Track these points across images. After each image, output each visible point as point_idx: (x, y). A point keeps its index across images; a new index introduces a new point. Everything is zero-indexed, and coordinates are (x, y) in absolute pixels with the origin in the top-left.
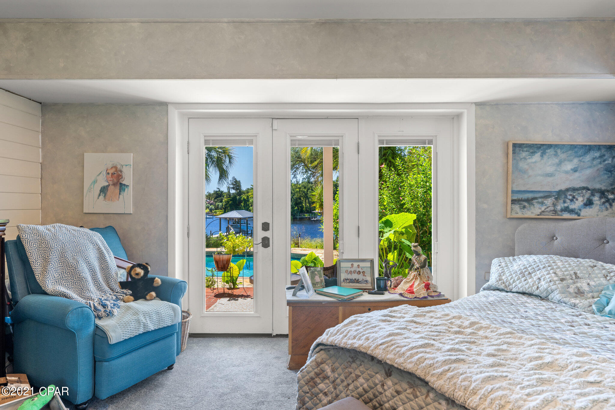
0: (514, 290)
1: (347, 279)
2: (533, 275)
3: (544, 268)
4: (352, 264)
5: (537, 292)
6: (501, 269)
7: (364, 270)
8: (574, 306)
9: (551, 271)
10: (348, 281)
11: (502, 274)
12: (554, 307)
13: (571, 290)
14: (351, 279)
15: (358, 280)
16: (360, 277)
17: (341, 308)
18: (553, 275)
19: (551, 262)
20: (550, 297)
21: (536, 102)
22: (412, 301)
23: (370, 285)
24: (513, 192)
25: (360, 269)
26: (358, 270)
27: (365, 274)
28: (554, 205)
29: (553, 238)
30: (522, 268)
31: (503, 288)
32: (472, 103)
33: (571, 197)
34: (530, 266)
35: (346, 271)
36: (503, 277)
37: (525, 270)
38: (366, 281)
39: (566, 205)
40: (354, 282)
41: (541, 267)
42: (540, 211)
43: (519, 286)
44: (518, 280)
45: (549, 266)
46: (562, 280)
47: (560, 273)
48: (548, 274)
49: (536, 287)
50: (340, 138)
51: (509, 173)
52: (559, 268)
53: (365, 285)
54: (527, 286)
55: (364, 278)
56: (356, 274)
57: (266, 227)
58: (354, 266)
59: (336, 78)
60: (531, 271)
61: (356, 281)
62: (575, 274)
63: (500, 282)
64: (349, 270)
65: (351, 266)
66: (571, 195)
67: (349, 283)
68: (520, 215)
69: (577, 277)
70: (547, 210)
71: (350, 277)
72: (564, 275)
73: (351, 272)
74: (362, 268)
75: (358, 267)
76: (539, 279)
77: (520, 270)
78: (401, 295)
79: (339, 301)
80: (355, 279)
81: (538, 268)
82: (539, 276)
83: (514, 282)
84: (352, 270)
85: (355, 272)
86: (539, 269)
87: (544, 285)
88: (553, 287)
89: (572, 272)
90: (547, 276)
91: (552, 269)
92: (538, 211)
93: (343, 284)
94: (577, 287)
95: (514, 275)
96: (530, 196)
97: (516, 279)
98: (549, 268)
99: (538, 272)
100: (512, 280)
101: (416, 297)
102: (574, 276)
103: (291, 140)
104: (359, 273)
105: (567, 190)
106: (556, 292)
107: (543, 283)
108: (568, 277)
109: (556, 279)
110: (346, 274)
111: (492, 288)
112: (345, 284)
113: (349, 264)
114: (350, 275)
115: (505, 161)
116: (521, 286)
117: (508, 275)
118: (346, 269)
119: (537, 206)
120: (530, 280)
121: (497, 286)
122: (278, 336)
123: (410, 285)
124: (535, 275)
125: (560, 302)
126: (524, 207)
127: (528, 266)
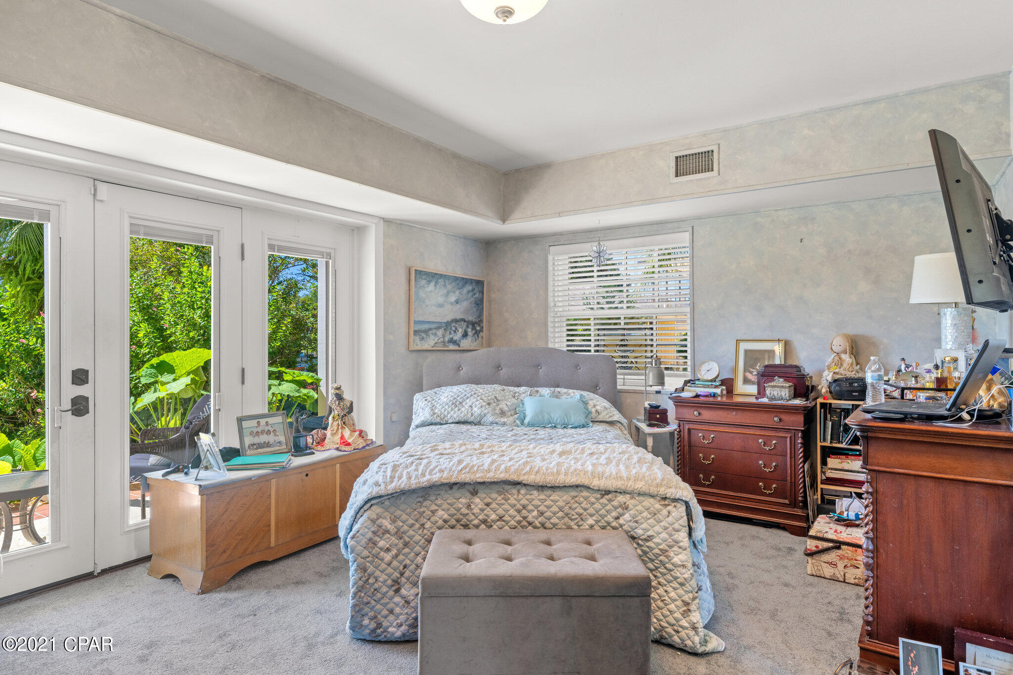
0: (450, 421)
1: (254, 444)
2: (464, 403)
3: (471, 396)
4: (259, 421)
5: (471, 419)
6: (430, 403)
7: (275, 427)
8: (504, 424)
9: (479, 398)
10: (255, 447)
11: (434, 408)
12: (491, 428)
13: (497, 411)
14: (258, 444)
15: (269, 442)
16: (271, 438)
17: (274, 482)
18: (481, 401)
19: (474, 390)
20: (482, 421)
21: (430, 229)
22: (351, 454)
23: (284, 447)
24: (416, 322)
25: (269, 428)
26: (267, 429)
27: (277, 434)
28: (444, 336)
29: (459, 368)
30: (452, 399)
31: (439, 421)
32: (381, 218)
33: (454, 329)
34: (458, 396)
35: (251, 433)
36: (436, 411)
37: (455, 400)
38: (280, 442)
39: (451, 336)
40: (264, 447)
41: (469, 395)
42: (434, 342)
43: (455, 416)
44: (452, 411)
45: (475, 394)
46: (489, 404)
47: (485, 399)
48: (477, 401)
49: (470, 414)
50: (215, 234)
51: (411, 301)
52: (482, 394)
53: (278, 448)
54: (463, 414)
55: (277, 439)
56: (265, 435)
57: (80, 377)
58: (261, 424)
59: (288, 161)
60: (461, 401)
61: (266, 445)
62: (496, 397)
63: (435, 416)
64: (255, 430)
65: (256, 425)
66: (454, 326)
67: (257, 449)
68: (419, 347)
69: (498, 400)
70: (439, 341)
71: (257, 440)
72: (488, 400)
73: (257, 434)
74: (272, 426)
75: (267, 425)
76: (471, 406)
77: (451, 401)
78: (337, 449)
79: (274, 472)
80: (265, 442)
81: (466, 397)
82: (470, 404)
83: (448, 413)
84: (259, 429)
85: (263, 432)
86: (468, 398)
87: (477, 411)
88: (486, 411)
89: (493, 397)
90: (478, 402)
91: (478, 396)
92: (432, 343)
93: (248, 452)
94: (500, 409)
95: (447, 407)
96: (427, 326)
97: (450, 411)
98: (476, 396)
99: (468, 401)
100: (446, 412)
101: (354, 449)
102: (495, 400)
103: (131, 224)
104: (268, 432)
105: (453, 321)
106: (488, 416)
107: (475, 409)
108: (492, 401)
109: (484, 404)
110: (251, 438)
111: (426, 424)
112: (252, 452)
113: (253, 423)
114: (256, 437)
115: (408, 288)
116: (456, 415)
117: (440, 408)
118: (250, 430)
119: (432, 337)
120: (463, 409)
121: (433, 421)
122: (104, 572)
123: (340, 436)
124: (466, 404)
125: (492, 423)
126: (423, 338)
127: (456, 396)
